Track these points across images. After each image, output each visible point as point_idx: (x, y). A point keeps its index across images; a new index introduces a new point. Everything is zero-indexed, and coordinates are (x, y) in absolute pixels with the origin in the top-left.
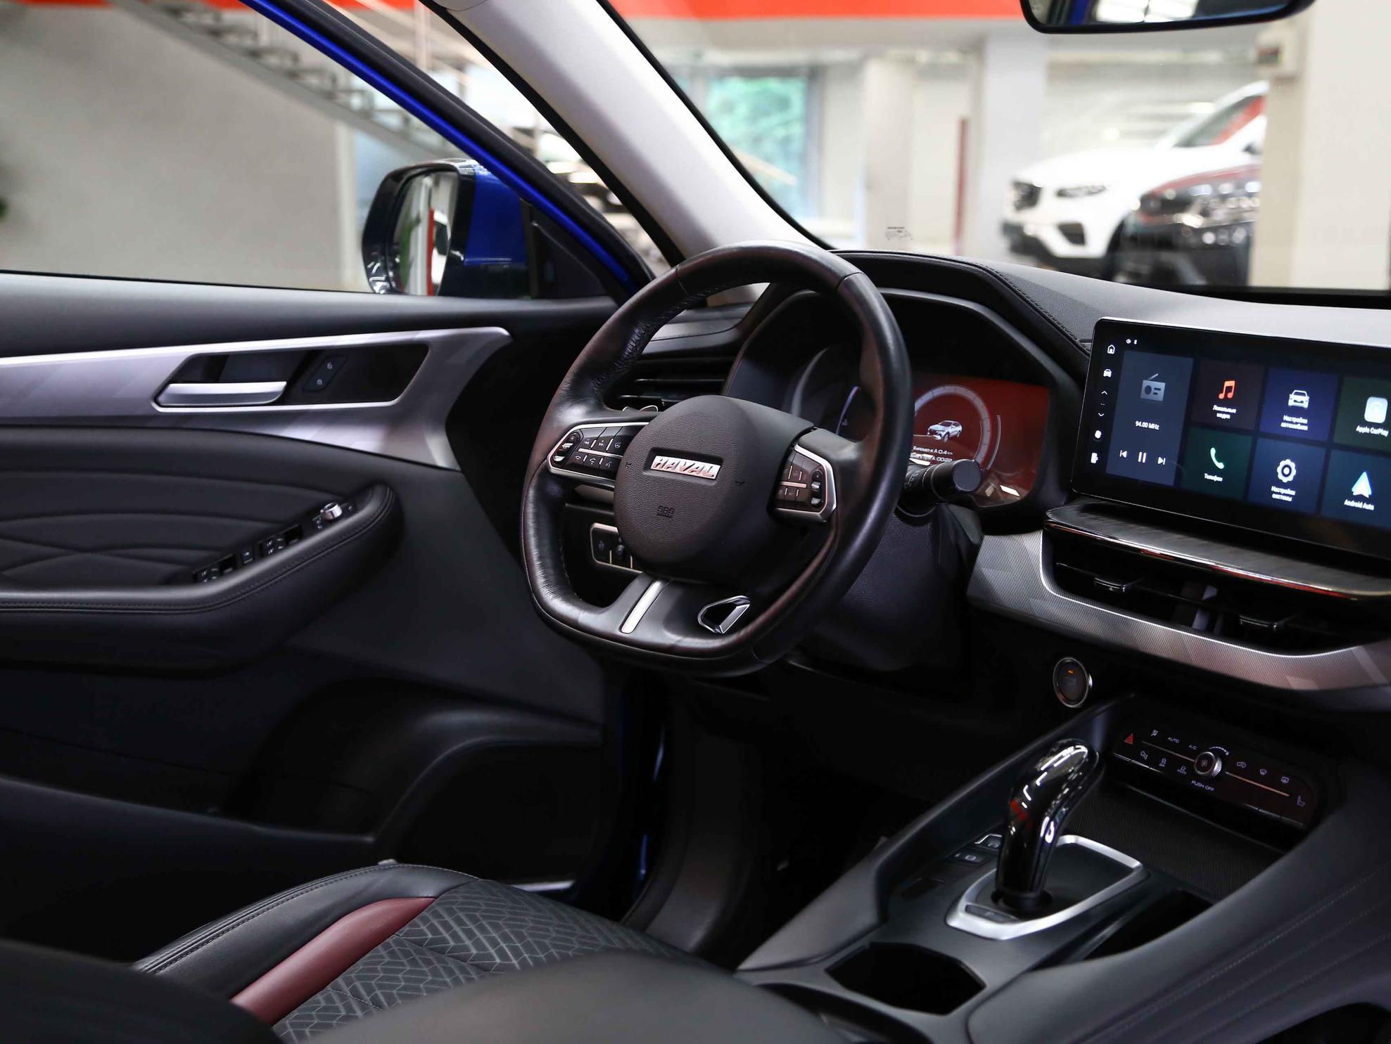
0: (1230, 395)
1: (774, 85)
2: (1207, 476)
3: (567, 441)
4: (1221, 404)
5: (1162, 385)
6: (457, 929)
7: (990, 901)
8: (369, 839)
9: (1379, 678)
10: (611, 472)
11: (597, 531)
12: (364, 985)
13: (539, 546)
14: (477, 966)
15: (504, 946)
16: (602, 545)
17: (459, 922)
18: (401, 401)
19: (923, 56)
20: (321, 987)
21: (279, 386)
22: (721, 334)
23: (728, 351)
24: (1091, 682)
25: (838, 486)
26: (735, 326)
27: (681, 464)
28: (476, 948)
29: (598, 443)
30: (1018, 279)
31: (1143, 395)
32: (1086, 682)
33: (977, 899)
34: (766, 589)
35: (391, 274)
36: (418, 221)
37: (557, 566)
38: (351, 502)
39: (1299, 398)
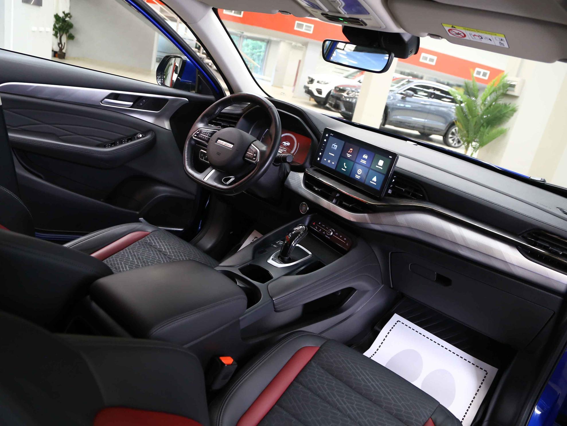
0: (351, 152)
1: (259, 43)
2: (342, 169)
3: (198, 131)
4: (349, 153)
5: (337, 146)
6: (155, 241)
7: (277, 258)
8: (138, 213)
9: (369, 221)
10: (207, 141)
11: (202, 152)
12: (132, 251)
13: (187, 155)
14: (158, 250)
15: (166, 247)
16: (202, 155)
17: (156, 240)
18: (160, 111)
19: (294, 43)
20: (123, 249)
21: (131, 103)
22: (239, 111)
23: (239, 115)
24: (308, 209)
25: (260, 156)
26: (242, 110)
27: (224, 143)
28: (159, 246)
29: (205, 133)
30: (309, 114)
31: (332, 147)
32: (307, 209)
33: (275, 257)
34: (239, 176)
35: (162, 79)
36: (171, 64)
37: (191, 161)
38: (145, 134)
39: (365, 156)
